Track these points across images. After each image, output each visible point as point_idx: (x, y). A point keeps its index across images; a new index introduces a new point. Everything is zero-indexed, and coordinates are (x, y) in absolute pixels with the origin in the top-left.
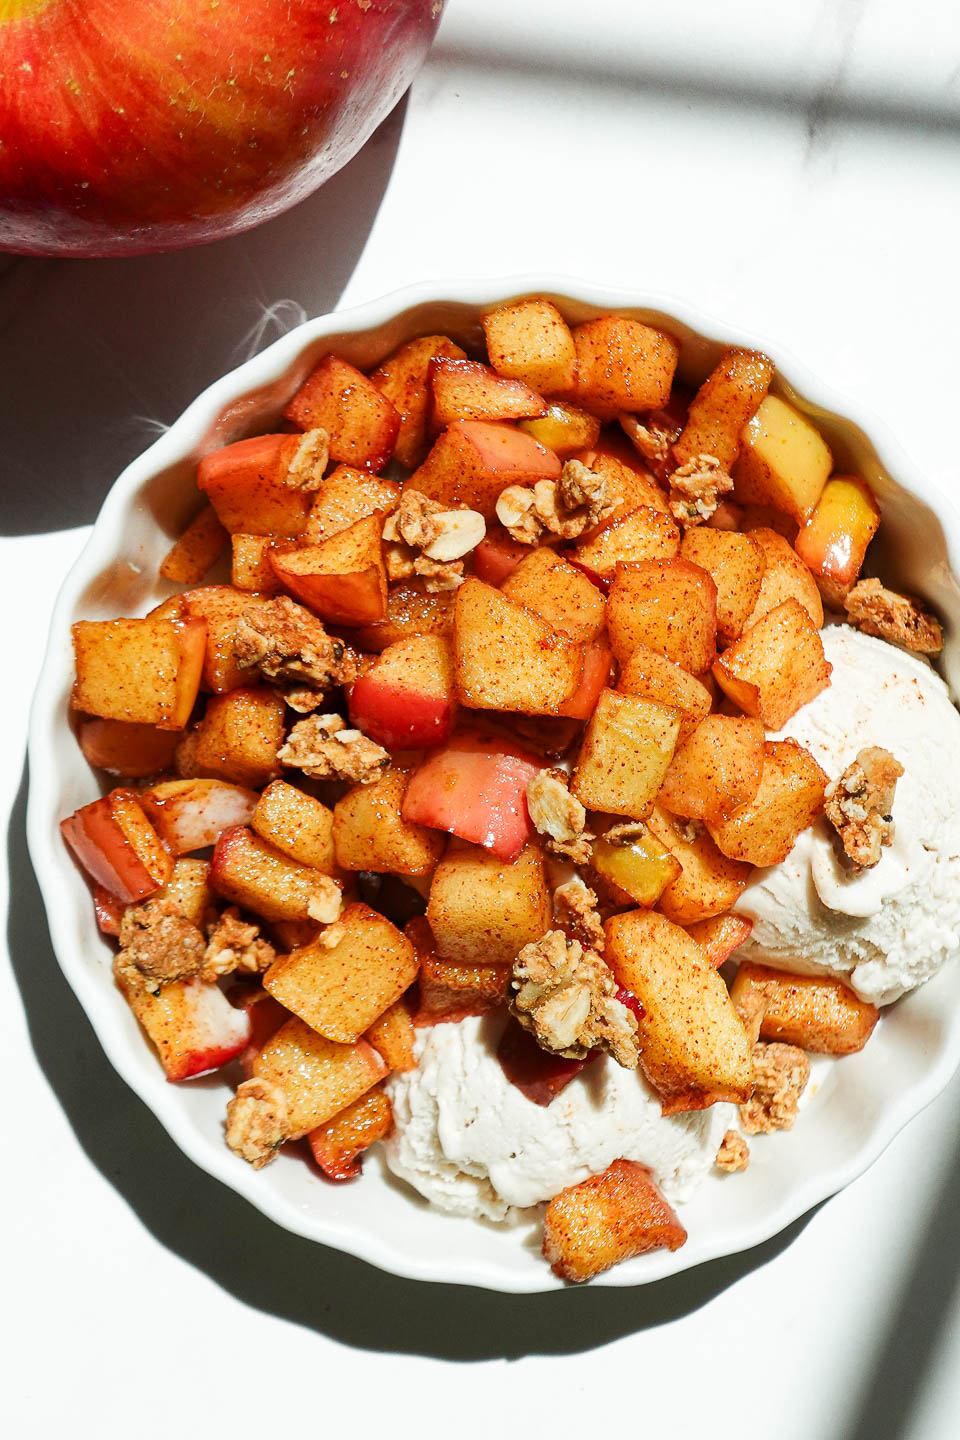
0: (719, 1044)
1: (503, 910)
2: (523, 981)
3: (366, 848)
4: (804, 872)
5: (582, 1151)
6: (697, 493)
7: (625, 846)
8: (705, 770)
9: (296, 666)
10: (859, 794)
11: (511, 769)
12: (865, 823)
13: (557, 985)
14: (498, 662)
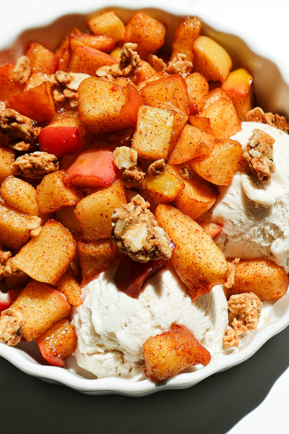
0: (211, 257)
1: (106, 199)
2: (115, 220)
3: (50, 198)
4: (239, 191)
5: (156, 318)
6: (179, 70)
7: (158, 174)
8: (188, 142)
9: (14, 124)
10: (256, 146)
11: (106, 155)
12: (261, 158)
13: (131, 220)
14: (95, 99)
